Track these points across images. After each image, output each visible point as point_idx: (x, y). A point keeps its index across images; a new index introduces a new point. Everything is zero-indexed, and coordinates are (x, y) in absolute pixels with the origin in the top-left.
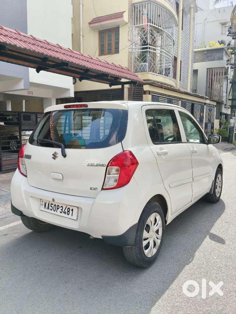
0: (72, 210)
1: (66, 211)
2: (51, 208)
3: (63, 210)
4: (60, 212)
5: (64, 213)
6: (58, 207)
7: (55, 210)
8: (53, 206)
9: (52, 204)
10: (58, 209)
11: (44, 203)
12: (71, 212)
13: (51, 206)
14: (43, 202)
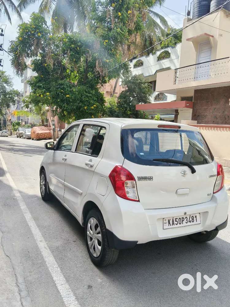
0: (196, 217)
1: (191, 219)
2: (176, 223)
3: (188, 220)
4: (186, 222)
5: (189, 222)
6: (183, 219)
7: (180, 223)
8: (177, 220)
9: (177, 219)
10: (183, 221)
11: (167, 221)
12: (195, 219)
13: (176, 221)
14: (165, 220)
